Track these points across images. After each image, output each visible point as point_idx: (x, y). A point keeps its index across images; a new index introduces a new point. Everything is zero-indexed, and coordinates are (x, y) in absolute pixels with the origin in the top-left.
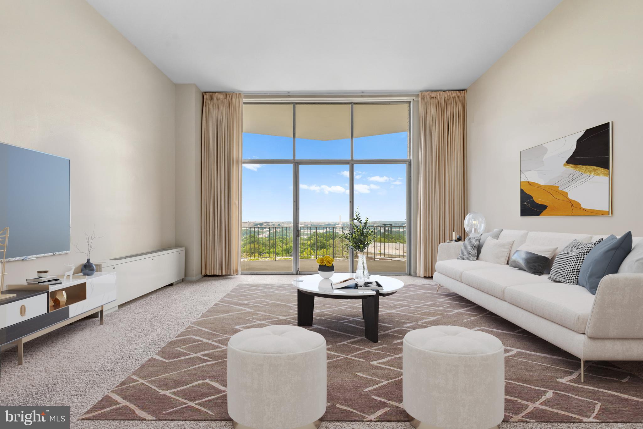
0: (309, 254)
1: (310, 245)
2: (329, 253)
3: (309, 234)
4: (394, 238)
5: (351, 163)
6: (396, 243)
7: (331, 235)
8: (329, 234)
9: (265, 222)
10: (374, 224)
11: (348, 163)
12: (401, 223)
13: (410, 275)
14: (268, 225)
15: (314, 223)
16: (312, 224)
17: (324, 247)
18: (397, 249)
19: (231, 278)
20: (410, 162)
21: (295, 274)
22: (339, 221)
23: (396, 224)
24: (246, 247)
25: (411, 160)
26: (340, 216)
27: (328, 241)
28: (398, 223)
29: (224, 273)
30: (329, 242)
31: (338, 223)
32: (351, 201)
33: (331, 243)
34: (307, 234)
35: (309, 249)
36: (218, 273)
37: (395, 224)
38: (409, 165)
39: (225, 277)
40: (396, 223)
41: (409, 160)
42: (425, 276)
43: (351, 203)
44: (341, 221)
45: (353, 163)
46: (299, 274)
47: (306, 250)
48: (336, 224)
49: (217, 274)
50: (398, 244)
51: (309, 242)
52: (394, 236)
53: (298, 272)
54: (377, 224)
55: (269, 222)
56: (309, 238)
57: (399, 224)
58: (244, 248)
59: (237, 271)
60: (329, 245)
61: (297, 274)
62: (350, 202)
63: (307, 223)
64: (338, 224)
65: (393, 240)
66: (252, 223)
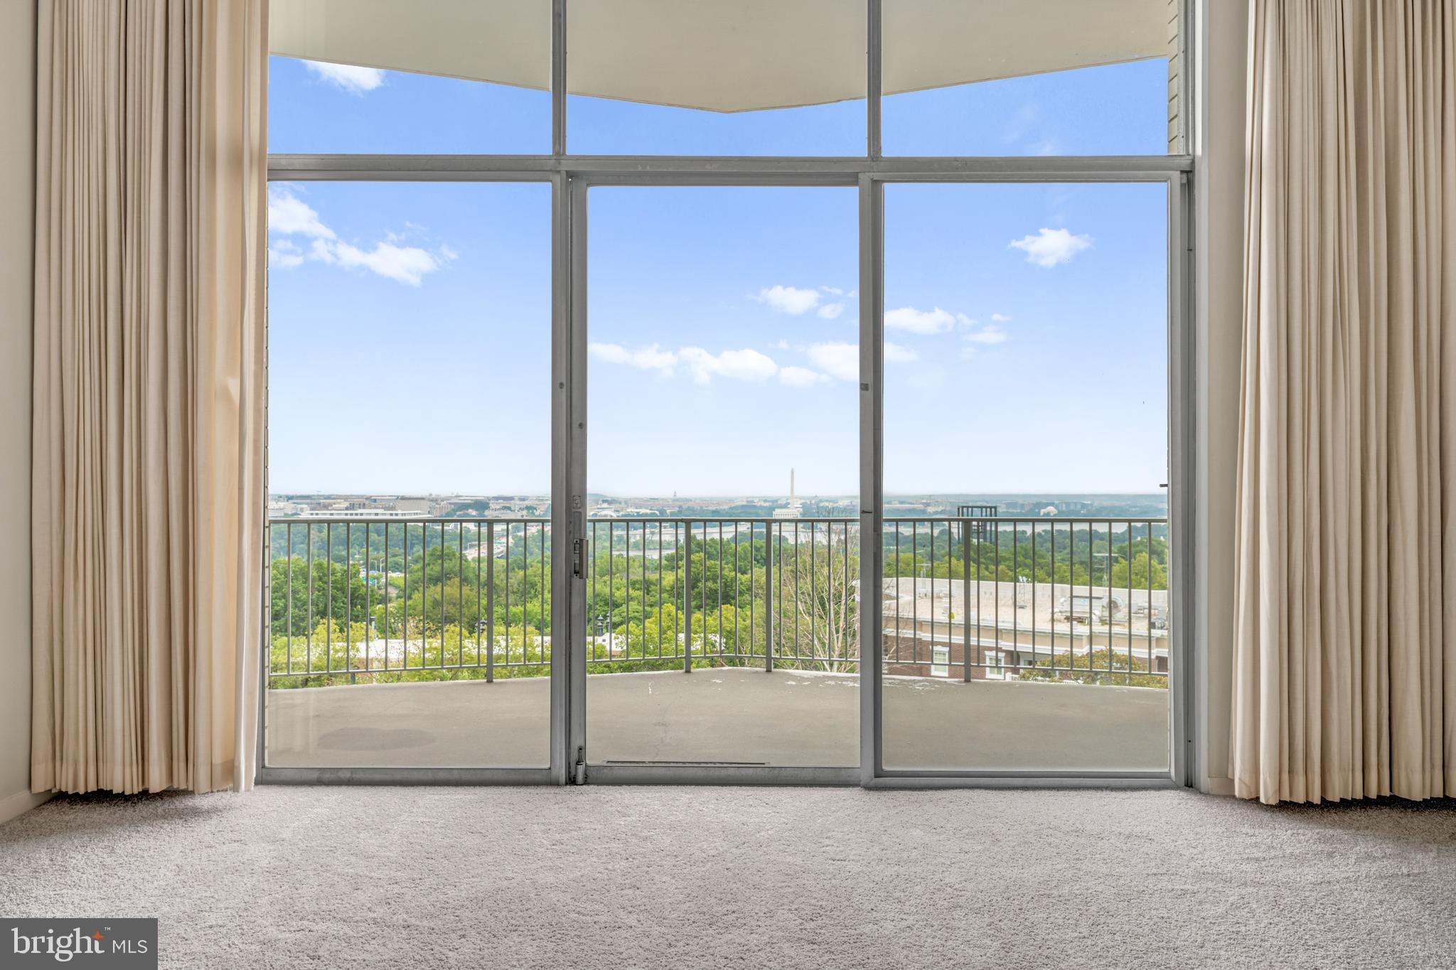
0: (669, 628)
1: (672, 588)
2: (748, 622)
3: (669, 543)
4: (1005, 559)
5: (865, 178)
6: (1016, 580)
7: (758, 550)
8: (747, 544)
9: (497, 498)
10: (927, 505)
11: (850, 179)
12: (1035, 500)
13: (1189, 784)
14: (509, 508)
15: (691, 500)
16: (679, 503)
17: (727, 599)
18: (1022, 604)
19: (196, 812)
20: (1189, 174)
21: (563, 779)
22: (788, 494)
23: (1013, 505)
24: (417, 596)
25: (1193, 162)
26: (792, 472)
27: (744, 573)
28: (1021, 502)
29: (157, 782)
30: (748, 576)
31: (783, 502)
32: (870, 381)
33: (757, 581)
34: (661, 546)
35: (670, 608)
36: (120, 779)
37: (1009, 505)
38: (1182, 185)
39: (160, 807)
40: (1012, 501)
41: (1185, 163)
42: (1286, 797)
43: (870, 393)
44: (796, 493)
45: (877, 176)
46: (586, 782)
47: (656, 610)
48: (775, 504)
49: (117, 789)
50: (1025, 587)
51: (669, 578)
52: (1004, 551)
53: (581, 769)
54: (937, 503)
55: (511, 499)
56: (670, 558)
57: (1022, 506)
58: (410, 598)
59: (230, 771)
60: (750, 589)
61: (572, 781)
62: (864, 387)
63: (663, 499)
64: (785, 506)
65: (1001, 567)
66: (443, 501)
